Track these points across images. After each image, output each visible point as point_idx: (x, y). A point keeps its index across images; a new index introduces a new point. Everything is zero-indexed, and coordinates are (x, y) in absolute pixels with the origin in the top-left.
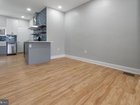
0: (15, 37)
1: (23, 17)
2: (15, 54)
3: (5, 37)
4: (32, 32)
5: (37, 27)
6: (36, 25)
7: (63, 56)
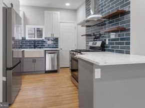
0: (56, 40)
1: (68, 5)
2: (56, 71)
3: (43, 41)
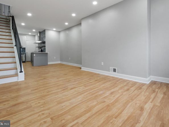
1: (30, 34)
4: (37, 45)
5: (40, 42)
6: (39, 41)
7: (59, 62)
